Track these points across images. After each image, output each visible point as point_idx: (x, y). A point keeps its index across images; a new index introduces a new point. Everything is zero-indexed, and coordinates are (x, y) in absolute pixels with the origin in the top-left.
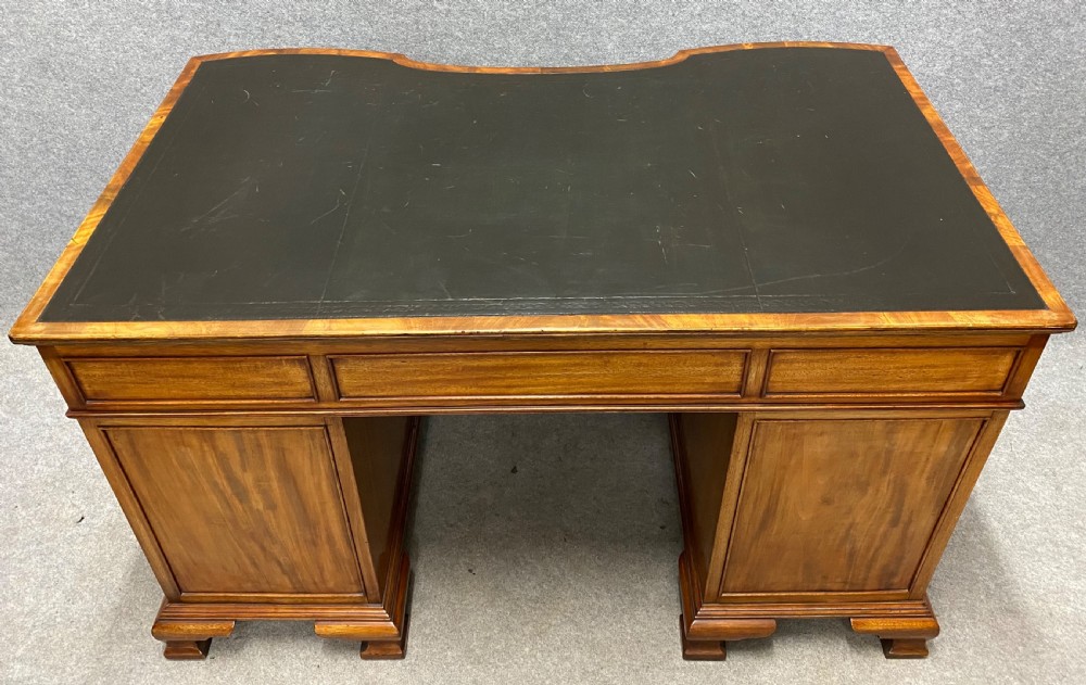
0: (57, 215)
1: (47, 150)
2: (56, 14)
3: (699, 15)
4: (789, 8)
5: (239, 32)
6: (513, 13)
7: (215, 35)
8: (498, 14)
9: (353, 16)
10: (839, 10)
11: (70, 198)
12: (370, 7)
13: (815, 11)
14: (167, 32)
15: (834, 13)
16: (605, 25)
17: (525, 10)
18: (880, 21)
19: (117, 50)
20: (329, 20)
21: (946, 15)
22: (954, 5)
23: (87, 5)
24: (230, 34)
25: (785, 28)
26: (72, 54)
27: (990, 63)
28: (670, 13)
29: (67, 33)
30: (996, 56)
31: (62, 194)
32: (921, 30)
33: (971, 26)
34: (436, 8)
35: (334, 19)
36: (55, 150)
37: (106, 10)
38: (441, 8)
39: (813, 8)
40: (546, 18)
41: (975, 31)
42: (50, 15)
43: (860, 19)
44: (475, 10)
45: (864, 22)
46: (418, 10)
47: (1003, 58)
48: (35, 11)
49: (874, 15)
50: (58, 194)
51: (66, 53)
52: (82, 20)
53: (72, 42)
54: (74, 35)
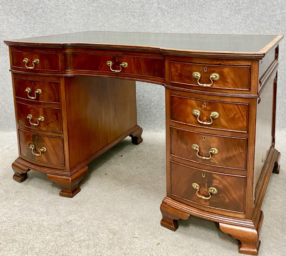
2: (3, 29)
4: (196, 25)
6: (126, 27)
8: (121, 28)
10: (209, 26)
12: (88, 26)
13: (203, 26)
16: (149, 30)
18: (220, 29)
20: (76, 29)
22: (239, 24)
23: (12, 27)
29: (4, 34)
34: (105, 26)
35: (78, 29)
37: (16, 28)
38: (107, 26)
39: (203, 25)
40: (134, 29)
41: (245, 31)
43: (215, 28)
44: (116, 26)
45: (216, 29)
46: (101, 26)
49: (218, 27)
52: (9, 31)
53: (5, 37)
54: (6, 35)
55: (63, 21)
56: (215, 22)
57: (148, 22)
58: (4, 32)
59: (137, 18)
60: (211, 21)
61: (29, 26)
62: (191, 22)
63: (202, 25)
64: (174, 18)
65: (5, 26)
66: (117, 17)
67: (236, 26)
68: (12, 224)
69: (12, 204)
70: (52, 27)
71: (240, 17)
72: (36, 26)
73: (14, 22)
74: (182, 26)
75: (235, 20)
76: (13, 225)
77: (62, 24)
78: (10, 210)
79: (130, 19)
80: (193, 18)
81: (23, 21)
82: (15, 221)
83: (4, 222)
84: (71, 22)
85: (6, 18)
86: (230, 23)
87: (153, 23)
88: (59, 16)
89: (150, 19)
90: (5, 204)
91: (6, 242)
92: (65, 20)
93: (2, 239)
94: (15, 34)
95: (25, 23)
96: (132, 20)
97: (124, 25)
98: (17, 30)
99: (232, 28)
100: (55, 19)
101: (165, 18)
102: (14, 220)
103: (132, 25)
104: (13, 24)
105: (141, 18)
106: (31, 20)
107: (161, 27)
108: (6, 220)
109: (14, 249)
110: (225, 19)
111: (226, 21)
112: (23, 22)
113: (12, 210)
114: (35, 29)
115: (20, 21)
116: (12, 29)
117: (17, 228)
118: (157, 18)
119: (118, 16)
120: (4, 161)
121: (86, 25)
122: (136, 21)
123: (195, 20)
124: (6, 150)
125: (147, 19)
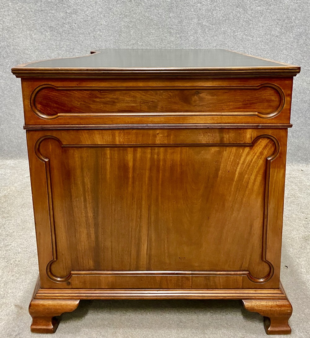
0: (8, 114)
1: (11, 90)
2: (25, 46)
3: (216, 47)
4: (241, 45)
5: (79, 52)
6: (161, 46)
7: (71, 52)
9: (114, 46)
10: (256, 45)
11: (14, 108)
12: (119, 44)
13: (250, 45)
14: (57, 52)
15: (255, 46)
17: (164, 45)
19: (41, 57)
21: (288, 46)
22: (290, 43)
23: (35, 44)
24: (76, 52)
25: (241, 50)
26: (27, 58)
27: (305, 62)
28: (207, 46)
29: (27, 52)
30: (306, 59)
31: (11, 106)
32: (282, 51)
33: (296, 50)
36: (13, 91)
37: (40, 45)
38: (140, 44)
39: (249, 44)
41: (298, 51)
42: (24, 47)
43: (263, 47)
44: (150, 45)
46: (133, 45)
47: (308, 60)
48: (20, 45)
49: (267, 47)
50: (10, 107)
51: (26, 58)
52: (33, 48)
53: (28, 55)
54: (29, 52)
55: (93, 38)
56: (263, 41)
57: (186, 40)
58: (27, 50)
59: (174, 36)
60: (258, 39)
61: (54, 43)
62: (236, 41)
63: (247, 44)
64: (216, 36)
65: (28, 42)
66: (151, 33)
67: (287, 45)
68: (27, 256)
69: (29, 234)
70: (80, 44)
71: (291, 36)
72: (62, 43)
73: (38, 38)
74: (225, 45)
75: (286, 39)
76: (29, 256)
77: (91, 42)
78: (26, 240)
79: (166, 37)
80: (238, 36)
81: (47, 37)
82: (30, 253)
83: (19, 253)
84: (100, 40)
85: (29, 34)
86: (280, 42)
87: (192, 41)
88: (87, 33)
89: (189, 36)
90: (21, 234)
91: (19, 274)
92: (94, 36)
93: (15, 271)
94: (40, 52)
95: (50, 39)
96: (168, 37)
97: (159, 43)
98: (42, 47)
99: (282, 48)
100: (83, 35)
101: (206, 35)
102: (29, 251)
103: (168, 44)
104: (37, 41)
105: (178, 36)
106: (57, 37)
107: (201, 46)
108: (21, 251)
109: (27, 280)
110: (275, 38)
111: (276, 40)
112: (48, 39)
113: (28, 241)
114: (61, 47)
115: (45, 37)
116: (35, 47)
117: (32, 259)
118: (197, 36)
119: (153, 33)
120: (23, 190)
121: (118, 43)
122: (173, 39)
123: (241, 39)
124: (26, 179)
125: (186, 37)
